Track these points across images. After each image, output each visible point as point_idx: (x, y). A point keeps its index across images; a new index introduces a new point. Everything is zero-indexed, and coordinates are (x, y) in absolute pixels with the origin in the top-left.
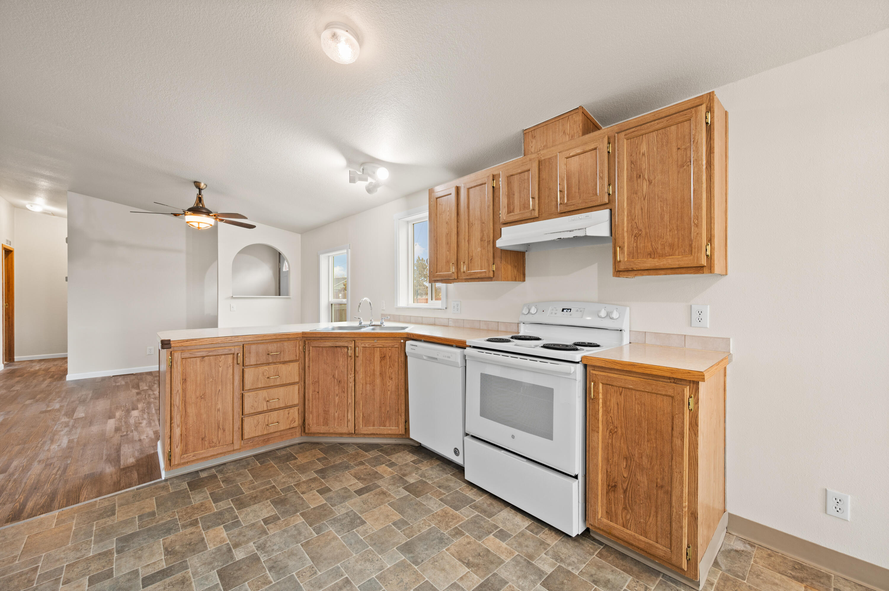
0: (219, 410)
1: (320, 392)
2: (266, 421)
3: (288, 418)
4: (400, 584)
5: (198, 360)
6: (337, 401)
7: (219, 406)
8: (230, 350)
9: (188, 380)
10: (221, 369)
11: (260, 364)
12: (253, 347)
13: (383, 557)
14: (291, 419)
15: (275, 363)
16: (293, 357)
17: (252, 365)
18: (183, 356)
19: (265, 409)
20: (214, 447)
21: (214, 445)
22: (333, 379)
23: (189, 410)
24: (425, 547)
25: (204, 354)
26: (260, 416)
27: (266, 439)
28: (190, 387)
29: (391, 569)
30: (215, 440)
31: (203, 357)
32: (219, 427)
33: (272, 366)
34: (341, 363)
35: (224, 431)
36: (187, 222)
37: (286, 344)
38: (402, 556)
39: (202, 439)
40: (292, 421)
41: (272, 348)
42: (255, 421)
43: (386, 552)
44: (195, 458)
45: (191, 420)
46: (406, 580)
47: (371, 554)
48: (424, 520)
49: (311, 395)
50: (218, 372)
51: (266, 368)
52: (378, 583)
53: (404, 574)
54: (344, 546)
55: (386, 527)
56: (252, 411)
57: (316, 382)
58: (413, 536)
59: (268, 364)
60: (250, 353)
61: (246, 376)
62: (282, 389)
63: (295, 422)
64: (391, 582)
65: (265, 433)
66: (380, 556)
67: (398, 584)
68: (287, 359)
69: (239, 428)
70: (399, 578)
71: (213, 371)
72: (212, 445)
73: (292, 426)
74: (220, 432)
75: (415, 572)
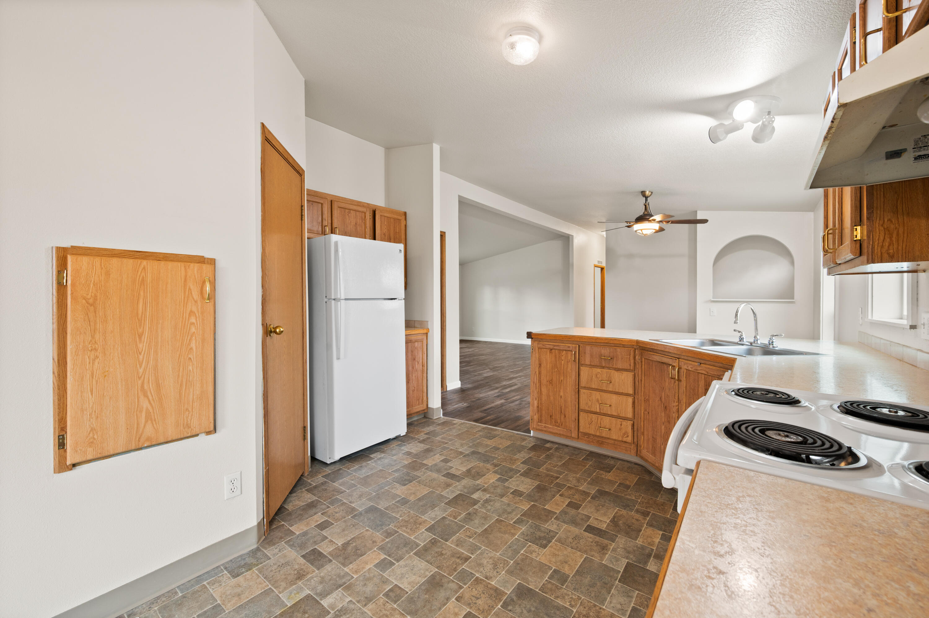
0: (561, 397)
1: (650, 413)
2: (599, 422)
3: (620, 429)
4: (473, 598)
5: (548, 351)
6: (663, 431)
7: (562, 394)
8: (569, 347)
9: (542, 365)
10: (563, 362)
11: (594, 366)
12: (588, 348)
13: (504, 575)
14: (623, 432)
15: (609, 368)
16: (626, 366)
17: (587, 365)
18: (541, 346)
19: (598, 411)
20: (558, 427)
21: (557, 424)
22: (660, 402)
23: (543, 390)
24: (533, 609)
25: (551, 347)
26: (594, 416)
27: (601, 441)
28: (544, 372)
29: (489, 586)
30: (559, 421)
31: (551, 350)
32: (561, 412)
33: (605, 370)
34: (667, 384)
35: (565, 416)
36: (636, 231)
37: (619, 350)
38: (511, 591)
39: (551, 416)
40: (624, 434)
41: (606, 351)
42: (589, 419)
43: (511, 576)
44: (545, 429)
45: (544, 398)
46: (479, 602)
47: (504, 564)
48: (579, 598)
49: (642, 414)
50: (561, 365)
51: (599, 370)
52: (471, 580)
53: (487, 599)
54: (507, 543)
55: (546, 565)
56: (587, 408)
57: (647, 401)
58: (545, 593)
59: (603, 367)
60: (585, 353)
61: (582, 373)
62: (614, 397)
63: (628, 436)
64: (474, 590)
65: (598, 434)
66: (504, 572)
67: (473, 596)
68: (620, 366)
69: (575, 419)
70: (480, 595)
71: (558, 362)
72: (556, 424)
73: (625, 439)
74: (563, 417)
75: (493, 607)
